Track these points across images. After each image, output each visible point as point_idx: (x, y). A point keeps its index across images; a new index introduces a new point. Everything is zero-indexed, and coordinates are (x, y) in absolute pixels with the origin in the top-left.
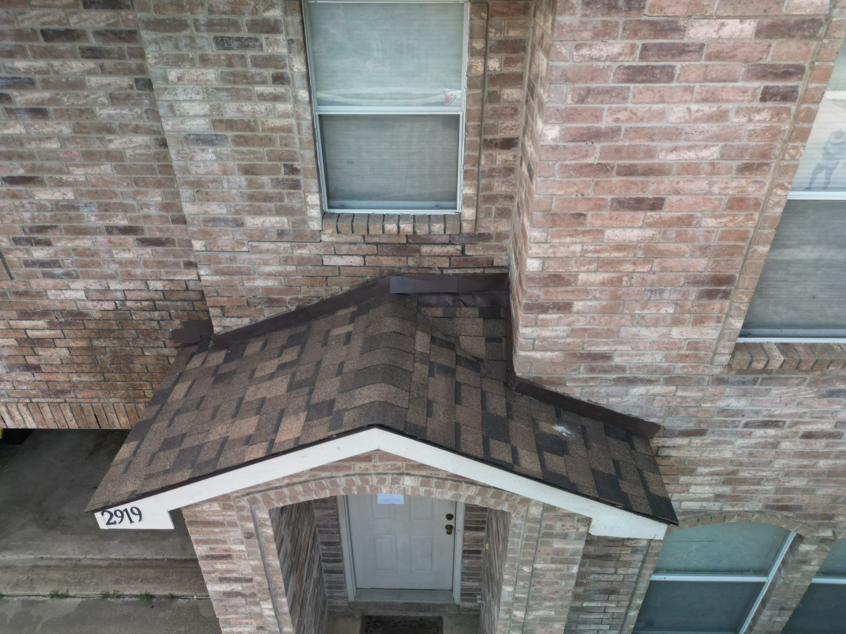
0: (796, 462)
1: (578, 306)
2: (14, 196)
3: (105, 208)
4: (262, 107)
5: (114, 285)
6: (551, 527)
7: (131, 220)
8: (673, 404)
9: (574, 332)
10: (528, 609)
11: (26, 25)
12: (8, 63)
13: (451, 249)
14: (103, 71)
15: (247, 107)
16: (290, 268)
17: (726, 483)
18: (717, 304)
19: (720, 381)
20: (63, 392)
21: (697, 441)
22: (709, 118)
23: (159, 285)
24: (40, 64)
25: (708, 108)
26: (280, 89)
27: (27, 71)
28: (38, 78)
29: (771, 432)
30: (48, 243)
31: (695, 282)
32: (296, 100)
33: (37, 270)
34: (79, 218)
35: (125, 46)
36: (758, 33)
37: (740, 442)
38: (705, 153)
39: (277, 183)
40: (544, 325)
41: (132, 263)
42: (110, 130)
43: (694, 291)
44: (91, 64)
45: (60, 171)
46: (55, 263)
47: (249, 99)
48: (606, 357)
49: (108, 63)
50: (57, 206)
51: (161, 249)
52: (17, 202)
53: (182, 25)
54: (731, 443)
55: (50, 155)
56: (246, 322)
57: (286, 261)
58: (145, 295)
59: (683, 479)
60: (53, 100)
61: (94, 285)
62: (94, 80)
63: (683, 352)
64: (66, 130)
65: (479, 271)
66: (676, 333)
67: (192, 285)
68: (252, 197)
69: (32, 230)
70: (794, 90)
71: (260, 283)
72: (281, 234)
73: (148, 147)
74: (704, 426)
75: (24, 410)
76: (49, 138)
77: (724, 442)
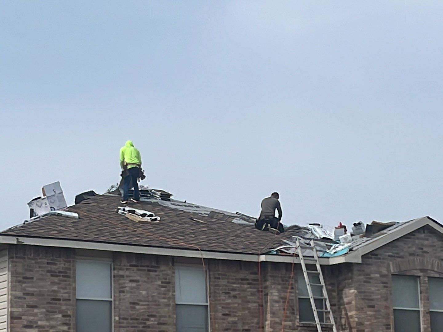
2: (223, 319)
3: (243, 323)
4: (288, 294)
11: (238, 277)
12: (232, 285)
14: (251, 288)
15: (285, 294)
18: (389, 331)
22: (377, 290)
24: (238, 286)
25: (377, 288)
26: (293, 290)
27: (236, 287)
28: (237, 289)
31: (384, 325)
32: (296, 293)
34: (237, 326)
35: (256, 283)
36: (380, 276)
38: (379, 297)
39: (290, 313)
42: (249, 302)
43: (384, 327)
44: (249, 286)
45: (236, 312)
47: (286, 292)
49: (252, 286)
50: (233, 322)
52: (223, 321)
53: (276, 277)
55: (234, 308)
60: (239, 294)
62: (249, 290)
68: (284, 317)
70: (388, 286)
73: (256, 306)
76: (236, 303)
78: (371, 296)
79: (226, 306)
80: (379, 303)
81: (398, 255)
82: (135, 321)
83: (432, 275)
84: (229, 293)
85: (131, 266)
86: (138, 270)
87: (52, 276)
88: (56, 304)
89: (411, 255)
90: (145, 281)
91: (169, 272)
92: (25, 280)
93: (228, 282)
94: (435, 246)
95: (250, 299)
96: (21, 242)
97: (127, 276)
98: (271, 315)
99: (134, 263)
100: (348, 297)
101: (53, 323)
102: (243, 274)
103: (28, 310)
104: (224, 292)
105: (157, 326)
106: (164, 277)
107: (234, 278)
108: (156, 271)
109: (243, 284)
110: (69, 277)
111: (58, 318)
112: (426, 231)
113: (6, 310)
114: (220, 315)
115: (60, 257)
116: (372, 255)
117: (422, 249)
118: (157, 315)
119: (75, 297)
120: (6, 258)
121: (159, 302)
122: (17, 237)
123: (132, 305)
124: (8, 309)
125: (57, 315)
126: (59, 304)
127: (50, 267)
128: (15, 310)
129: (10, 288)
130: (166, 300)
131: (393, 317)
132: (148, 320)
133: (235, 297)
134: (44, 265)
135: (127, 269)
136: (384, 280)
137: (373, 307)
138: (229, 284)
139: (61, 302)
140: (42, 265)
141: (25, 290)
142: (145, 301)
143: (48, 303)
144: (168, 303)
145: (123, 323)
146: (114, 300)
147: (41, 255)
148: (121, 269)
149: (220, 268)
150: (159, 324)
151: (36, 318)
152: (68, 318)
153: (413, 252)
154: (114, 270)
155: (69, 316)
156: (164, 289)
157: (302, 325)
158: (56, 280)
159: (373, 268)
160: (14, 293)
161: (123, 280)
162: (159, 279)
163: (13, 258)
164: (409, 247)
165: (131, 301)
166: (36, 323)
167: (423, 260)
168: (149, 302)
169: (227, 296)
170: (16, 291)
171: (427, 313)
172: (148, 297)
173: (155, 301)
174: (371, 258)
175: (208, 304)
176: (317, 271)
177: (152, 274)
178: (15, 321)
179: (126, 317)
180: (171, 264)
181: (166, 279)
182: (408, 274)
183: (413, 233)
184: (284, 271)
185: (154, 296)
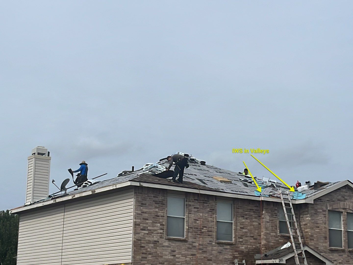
2: (240, 230)
3: (251, 233)
4: (274, 218)
5: (249, 246)
7: (253, 235)
11: (248, 208)
14: (255, 214)
16: (275, 242)
18: (326, 240)
23: (254, 247)
25: (321, 217)
27: (247, 213)
28: (248, 214)
30: (242, 238)
31: (324, 237)
32: (278, 218)
33: (240, 243)
34: (247, 234)
35: (258, 212)
36: (322, 211)
38: (321, 222)
39: (275, 228)
41: (252, 242)
42: (254, 222)
44: (253, 213)
45: (247, 227)
46: (242, 242)
50: (245, 232)
51: (256, 240)
52: (240, 231)
53: (268, 209)
55: (246, 225)
58: (252, 248)
60: (249, 217)
61: (246, 246)
63: (325, 247)
64: (249, 221)
67: (258, 247)
68: (272, 230)
69: (241, 236)
70: (326, 216)
72: (274, 236)
73: (257, 224)
76: (247, 222)
78: (317, 222)
79: (242, 223)
80: (321, 225)
81: (332, 200)
82: (196, 229)
83: (349, 212)
84: (244, 217)
85: (194, 200)
86: (198, 202)
87: (156, 203)
88: (157, 218)
89: (339, 200)
90: (201, 208)
91: (214, 204)
92: (142, 205)
93: (244, 211)
94: (351, 196)
95: (254, 220)
96: (142, 185)
97: (193, 205)
98: (265, 229)
99: (196, 199)
100: (306, 221)
101: (155, 228)
102: (250, 207)
103: (143, 221)
104: (241, 216)
105: (207, 232)
106: (211, 206)
107: (246, 208)
108: (207, 203)
109: (251, 212)
110: (164, 204)
111: (158, 226)
112: (346, 188)
113: (132, 220)
114: (239, 228)
115: (160, 194)
116: (318, 199)
117: (344, 197)
118: (207, 226)
119: (167, 215)
120: (133, 193)
121: (208, 220)
122: (140, 182)
123: (195, 221)
124: (133, 220)
125: (157, 224)
127: (154, 199)
128: (136, 220)
129: (135, 209)
130: (212, 219)
131: (328, 233)
132: (203, 229)
133: (247, 219)
134: (152, 198)
135: (193, 202)
136: (324, 213)
137: (318, 227)
138: (244, 212)
139: (160, 217)
140: (151, 198)
141: (142, 210)
142: (201, 219)
143: (154, 218)
144: (213, 221)
145: (190, 230)
146: (186, 218)
147: (150, 192)
148: (189, 201)
149: (239, 203)
150: (208, 231)
151: (147, 225)
152: (163, 226)
153: (339, 199)
154: (186, 201)
155: (164, 225)
156: (211, 213)
157: (281, 235)
158: (157, 205)
159: (319, 207)
160: (137, 211)
161: (191, 207)
162: (209, 208)
163: (137, 193)
164: (338, 196)
165: (194, 218)
166: (147, 228)
167: (344, 203)
168: (203, 219)
169: (242, 218)
170: (138, 210)
171: (346, 232)
172: (203, 217)
173: (207, 219)
174: (318, 201)
175: (233, 222)
176: (290, 207)
177: (205, 205)
178: (137, 226)
179: (191, 227)
180: (215, 200)
181: (212, 207)
182: (337, 210)
183: (340, 189)
184: (272, 206)
185: (206, 216)
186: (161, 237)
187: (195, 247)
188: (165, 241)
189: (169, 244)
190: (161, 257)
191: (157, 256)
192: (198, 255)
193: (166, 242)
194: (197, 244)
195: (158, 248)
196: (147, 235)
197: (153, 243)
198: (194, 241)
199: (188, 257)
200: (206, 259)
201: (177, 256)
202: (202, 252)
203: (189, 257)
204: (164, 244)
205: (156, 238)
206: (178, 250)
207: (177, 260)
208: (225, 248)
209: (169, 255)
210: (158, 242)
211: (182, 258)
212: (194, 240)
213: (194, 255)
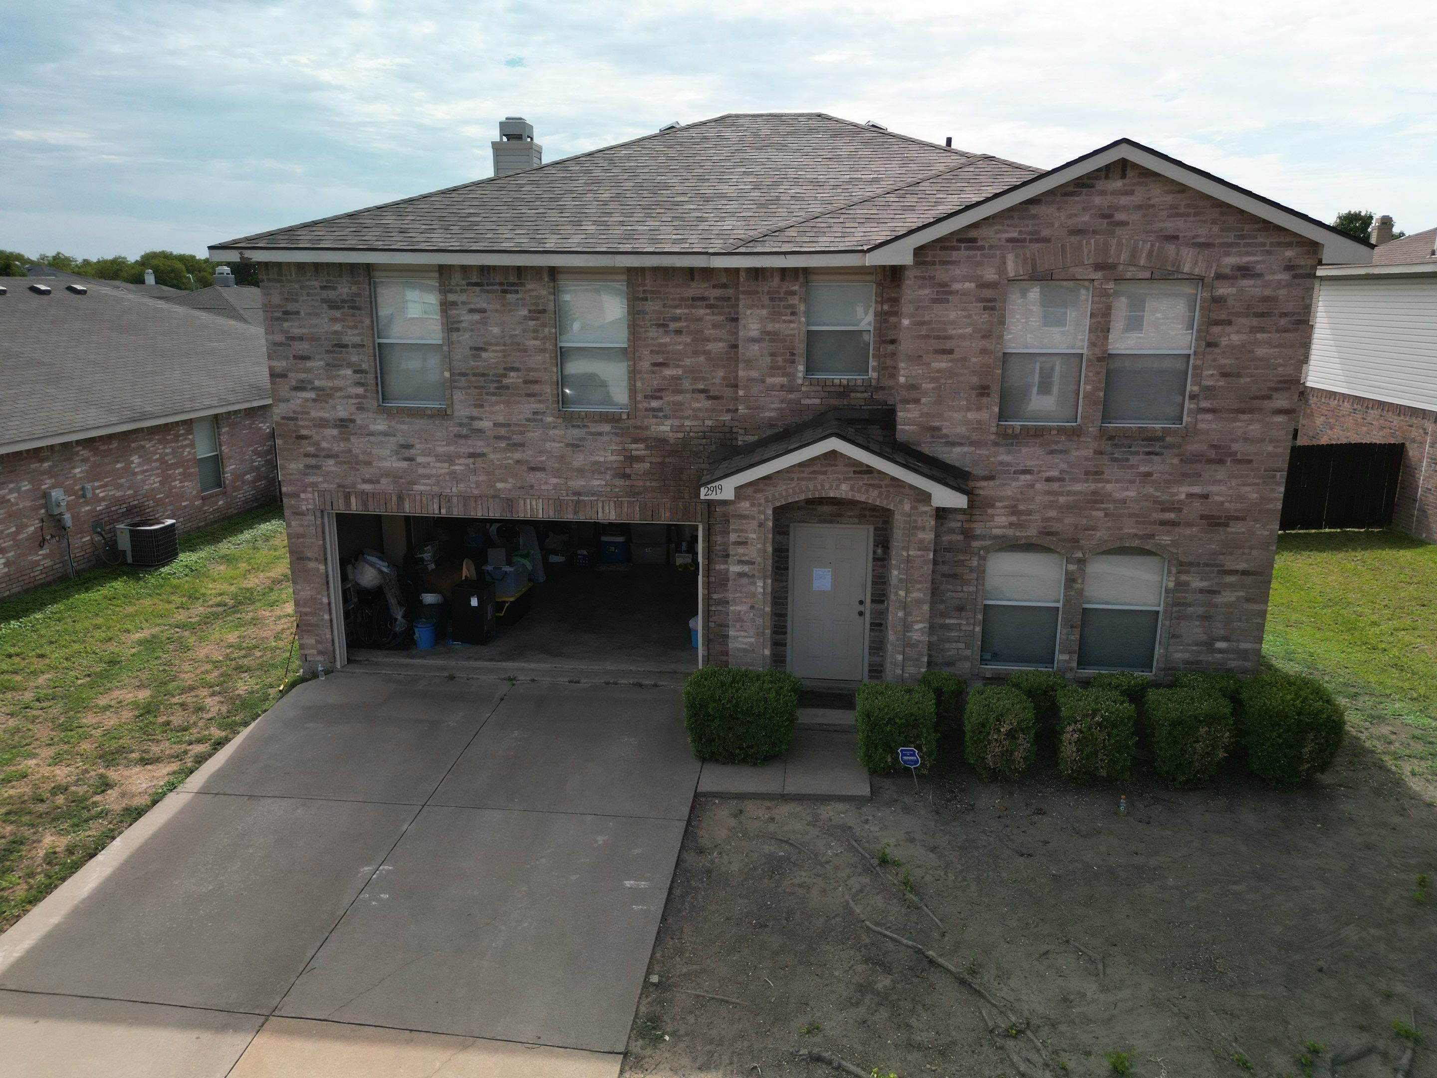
0: (1047, 498)
1: (923, 400)
2: (653, 372)
3: (695, 379)
4: (783, 326)
5: (687, 423)
6: (915, 521)
7: (705, 385)
8: (976, 458)
9: (923, 415)
10: (908, 591)
11: (686, 295)
12: (673, 311)
13: (865, 395)
14: (713, 314)
15: (777, 326)
16: (784, 406)
17: (1014, 513)
18: (985, 400)
19: (996, 444)
20: (638, 493)
21: (992, 483)
22: (965, 317)
23: (709, 423)
24: (686, 311)
25: (964, 313)
26: (793, 318)
27: (681, 314)
28: (683, 317)
29: (1028, 477)
30: (661, 398)
31: (973, 388)
32: (800, 322)
33: (651, 413)
34: (681, 384)
35: (725, 304)
36: (977, 286)
37: (1014, 484)
38: (967, 330)
39: (785, 361)
40: (909, 411)
41: (700, 409)
42: (708, 340)
43: (974, 393)
44: (708, 311)
45: (680, 360)
46: (660, 410)
47: (779, 322)
48: (939, 429)
49: (716, 310)
50: (673, 378)
51: (716, 402)
52: (653, 376)
53: (758, 292)
54: (1010, 485)
55: (677, 352)
56: (756, 438)
57: (782, 402)
58: (701, 429)
59: (990, 511)
60: (687, 327)
61: (676, 422)
62: (708, 318)
63: (975, 426)
64: (689, 340)
65: (880, 407)
66: (970, 415)
67: (727, 424)
68: (772, 368)
69: (655, 391)
70: (995, 306)
71: (767, 414)
72: (782, 386)
73: (722, 348)
74: (993, 473)
75: (612, 504)
76: (679, 343)
77: (1006, 484)
78: (945, 330)
79: (659, 349)
81: (1034, 237)
82: (482, 379)
83: (1128, 276)
84: (667, 326)
85: (469, 284)
86: (481, 291)
87: (332, 308)
88: (341, 353)
89: (1075, 232)
90: (497, 311)
91: (544, 293)
92: (286, 316)
93: (664, 306)
95: (711, 334)
97: (464, 303)
99: (475, 281)
101: (337, 383)
102: (695, 289)
103: (297, 364)
104: (656, 325)
105: (524, 386)
106: (534, 301)
107: (678, 296)
108: (517, 292)
109: (696, 307)
110: (359, 309)
111: (346, 374)
114: (647, 364)
115: (341, 279)
116: (960, 241)
117: (1110, 216)
118: (522, 367)
119: (373, 340)
121: (524, 345)
123: (474, 352)
125: (344, 370)
126: (347, 352)
127: (325, 294)
128: (275, 363)
130: (537, 343)
131: (1001, 371)
132: (505, 376)
133: (679, 332)
134: (316, 291)
135: (462, 291)
136: (987, 293)
137: (951, 352)
138: (666, 309)
139: (350, 349)
140: (312, 291)
141: (287, 332)
142: (497, 345)
143: (328, 352)
144: (542, 347)
145: (460, 381)
146: (443, 345)
147: (309, 274)
148: (451, 291)
150: (526, 382)
151: (310, 376)
152: (363, 375)
153: (1080, 227)
154: (440, 292)
155: (364, 372)
156: (534, 322)
157: (810, 383)
158: (338, 314)
159: (957, 271)
160: (270, 337)
161: (456, 309)
162: (524, 305)
165: (472, 344)
166: (312, 382)
167: (1106, 243)
168: (505, 345)
169: (661, 330)
170: (273, 333)
171: (1099, 359)
172: (503, 337)
173: (519, 344)
174: (958, 249)
175: (627, 346)
177: (511, 297)
178: (278, 380)
179: (463, 371)
180: (547, 281)
181: (536, 304)
182: (1058, 276)
184: (776, 284)
185: (516, 335)
186: (360, 408)
187: (480, 431)
188: (375, 419)
189: (389, 427)
190: (368, 463)
191: (353, 462)
192: (492, 456)
193: (378, 421)
194: (486, 424)
195: (353, 439)
196: (313, 404)
197: (336, 426)
198: (475, 414)
199: (457, 462)
200: (525, 468)
201: (420, 459)
202: (508, 445)
203: (462, 461)
204: (373, 428)
205: (345, 410)
206: (421, 443)
207: (421, 471)
208: (593, 430)
209: (394, 457)
210: (352, 421)
211: (438, 465)
212: (475, 412)
213: (482, 455)
